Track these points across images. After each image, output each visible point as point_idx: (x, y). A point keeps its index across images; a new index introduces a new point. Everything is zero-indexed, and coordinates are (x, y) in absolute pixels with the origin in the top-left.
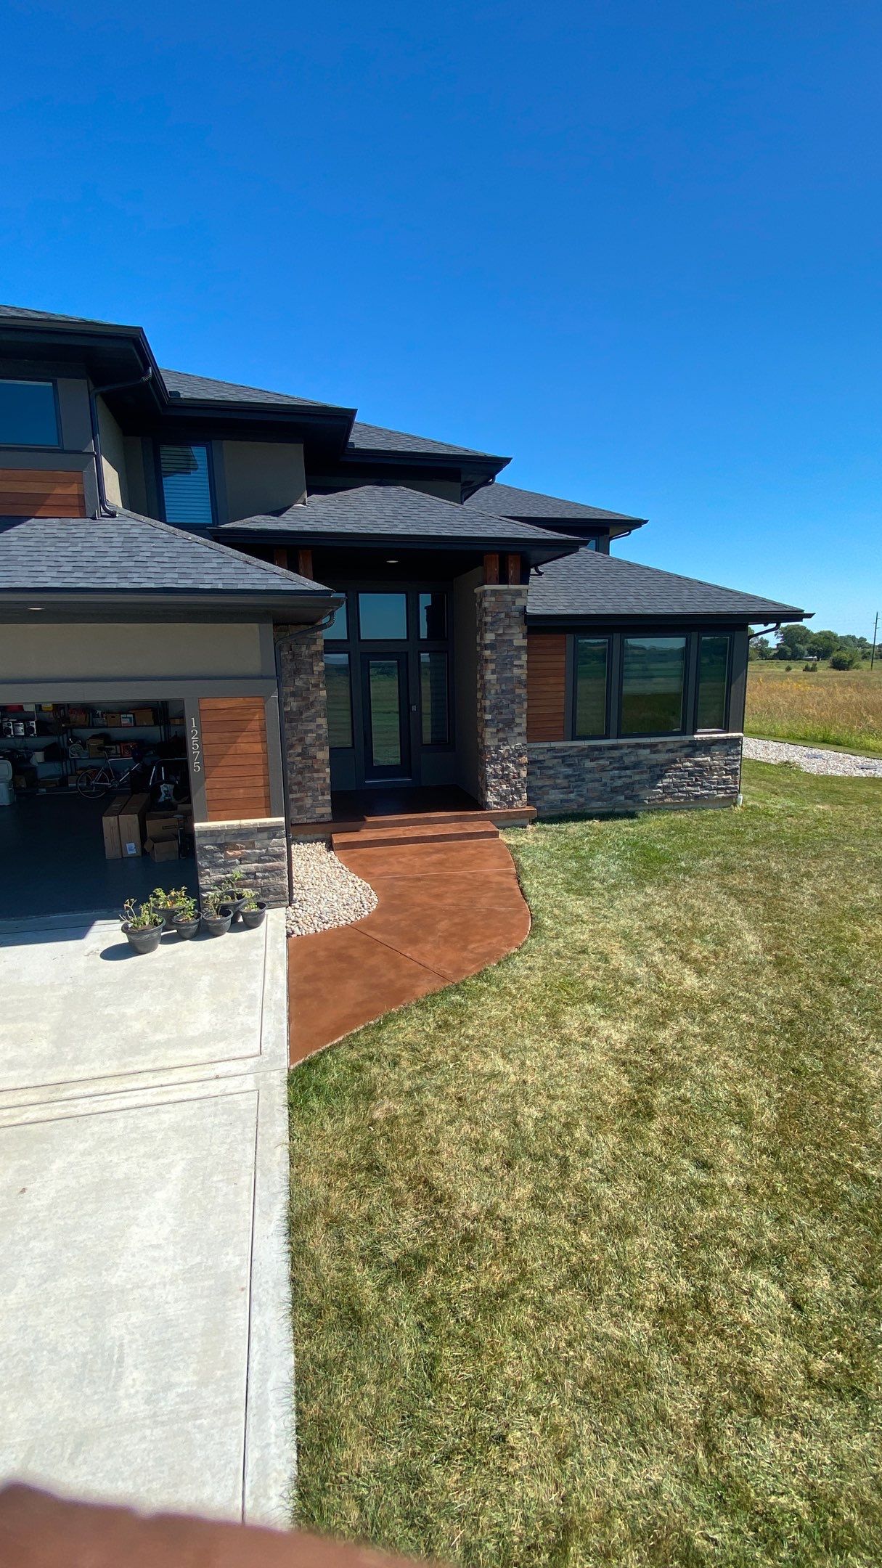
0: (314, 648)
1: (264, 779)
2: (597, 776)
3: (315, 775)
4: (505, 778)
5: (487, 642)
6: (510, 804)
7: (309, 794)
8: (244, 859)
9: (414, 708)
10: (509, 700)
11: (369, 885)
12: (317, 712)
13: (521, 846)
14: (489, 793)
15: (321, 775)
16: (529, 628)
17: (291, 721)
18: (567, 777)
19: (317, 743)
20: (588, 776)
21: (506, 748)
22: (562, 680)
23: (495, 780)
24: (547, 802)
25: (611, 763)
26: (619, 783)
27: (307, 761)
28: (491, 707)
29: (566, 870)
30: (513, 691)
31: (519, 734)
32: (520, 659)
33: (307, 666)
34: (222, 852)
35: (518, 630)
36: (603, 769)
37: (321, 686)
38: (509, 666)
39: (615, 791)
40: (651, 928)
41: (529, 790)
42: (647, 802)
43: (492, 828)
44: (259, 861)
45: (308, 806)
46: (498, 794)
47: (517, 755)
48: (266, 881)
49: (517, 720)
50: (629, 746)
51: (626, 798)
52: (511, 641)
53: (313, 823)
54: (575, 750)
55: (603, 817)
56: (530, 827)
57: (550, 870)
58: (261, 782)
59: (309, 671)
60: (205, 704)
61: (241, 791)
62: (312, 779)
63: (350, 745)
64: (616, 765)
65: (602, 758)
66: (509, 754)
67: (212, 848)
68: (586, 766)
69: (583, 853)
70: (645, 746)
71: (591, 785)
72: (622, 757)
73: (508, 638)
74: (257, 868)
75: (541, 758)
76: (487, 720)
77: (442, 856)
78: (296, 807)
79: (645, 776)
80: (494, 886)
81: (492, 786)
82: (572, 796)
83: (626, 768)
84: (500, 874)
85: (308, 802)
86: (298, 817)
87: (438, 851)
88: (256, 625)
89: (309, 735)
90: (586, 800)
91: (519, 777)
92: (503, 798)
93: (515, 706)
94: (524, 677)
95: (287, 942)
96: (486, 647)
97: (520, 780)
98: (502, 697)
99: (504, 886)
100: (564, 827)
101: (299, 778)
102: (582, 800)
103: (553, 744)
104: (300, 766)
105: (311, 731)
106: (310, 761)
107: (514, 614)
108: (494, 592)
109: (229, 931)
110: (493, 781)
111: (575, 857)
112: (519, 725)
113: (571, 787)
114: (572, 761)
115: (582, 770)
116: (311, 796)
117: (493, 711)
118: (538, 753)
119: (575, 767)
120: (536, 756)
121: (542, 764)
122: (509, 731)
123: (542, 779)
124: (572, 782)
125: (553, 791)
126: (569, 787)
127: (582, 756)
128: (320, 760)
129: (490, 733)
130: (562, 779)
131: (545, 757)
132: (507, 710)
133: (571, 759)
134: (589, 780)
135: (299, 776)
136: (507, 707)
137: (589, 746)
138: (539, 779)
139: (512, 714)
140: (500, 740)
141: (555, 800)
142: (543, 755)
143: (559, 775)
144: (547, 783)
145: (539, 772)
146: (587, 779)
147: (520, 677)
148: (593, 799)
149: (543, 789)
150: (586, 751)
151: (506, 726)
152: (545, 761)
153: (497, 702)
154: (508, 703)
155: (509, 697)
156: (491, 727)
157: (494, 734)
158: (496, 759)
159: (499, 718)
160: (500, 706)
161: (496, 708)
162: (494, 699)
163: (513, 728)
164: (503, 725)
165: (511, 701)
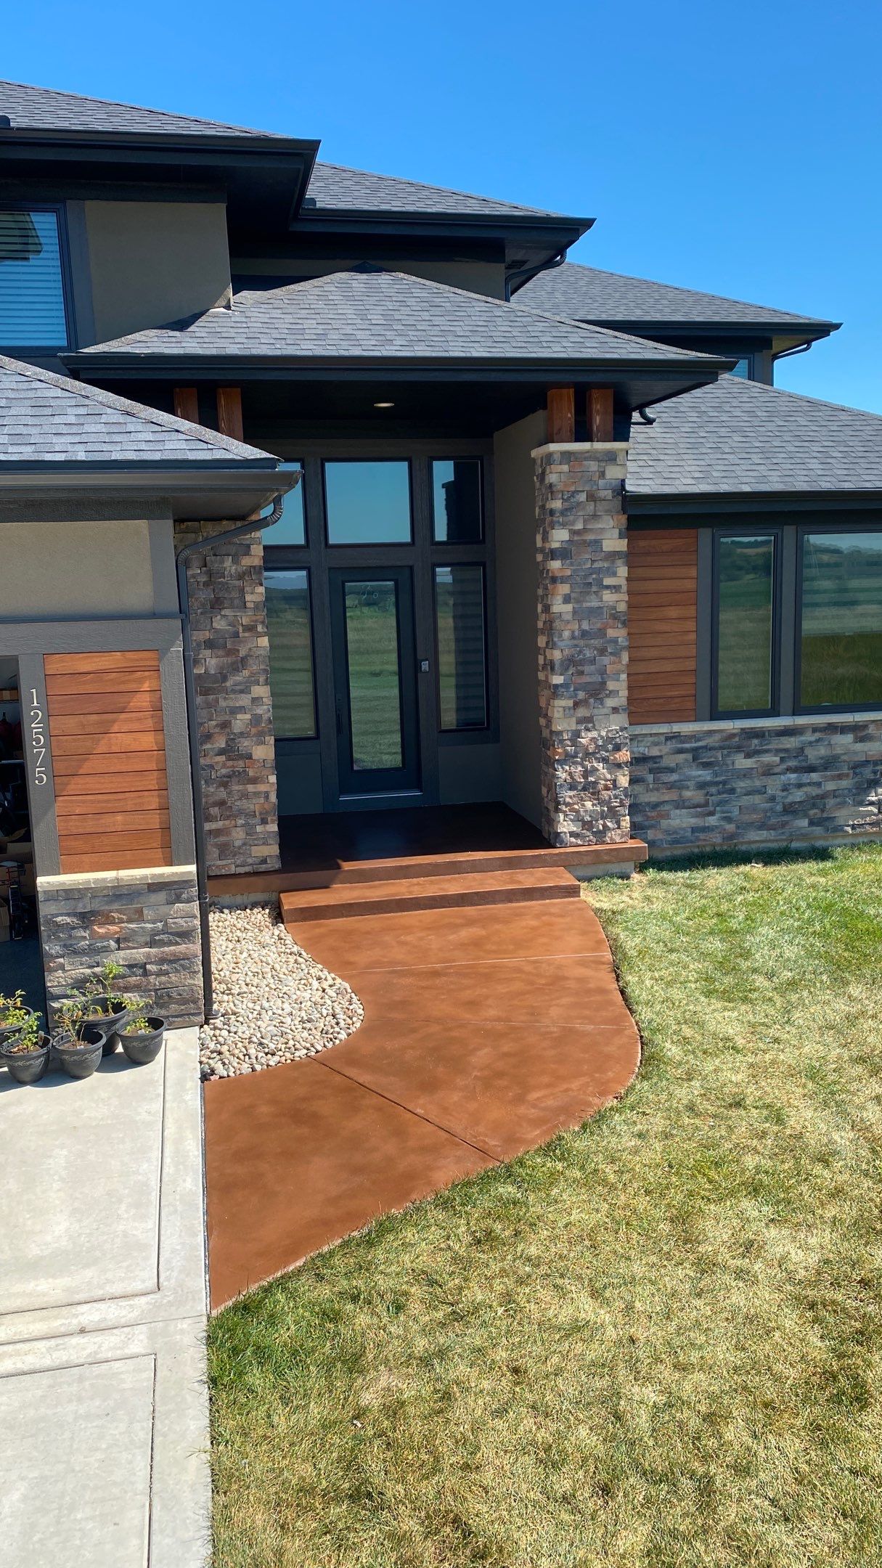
0: (246, 561)
1: (159, 796)
2: (758, 783)
3: (251, 788)
4: (590, 789)
5: (555, 545)
6: (600, 835)
7: (240, 822)
8: (126, 940)
9: (425, 666)
10: (596, 648)
11: (347, 986)
12: (253, 674)
13: (621, 913)
14: (561, 816)
15: (262, 788)
16: (631, 519)
17: (206, 692)
18: (702, 786)
19: (254, 731)
20: (741, 785)
21: (590, 735)
22: (691, 611)
23: (571, 793)
24: (667, 832)
25: (782, 759)
26: (798, 795)
27: (235, 763)
28: (562, 662)
29: (704, 955)
30: (601, 633)
31: (615, 710)
32: (614, 574)
33: (235, 594)
34: (85, 928)
35: (611, 523)
36: (768, 772)
37: (260, 628)
38: (594, 589)
39: (790, 810)
40: (861, 1060)
41: (634, 809)
42: (849, 829)
43: (567, 879)
44: (152, 944)
45: (238, 843)
46: (578, 819)
47: (610, 747)
48: (163, 979)
49: (611, 685)
50: (815, 730)
51: (812, 823)
52: (598, 542)
53: (246, 873)
54: (717, 737)
55: (771, 857)
56: (636, 877)
57: (674, 956)
58: (153, 801)
59: (236, 602)
60: (56, 665)
61: (119, 818)
62: (245, 795)
63: (311, 733)
64: (792, 763)
65: (767, 751)
66: (598, 746)
67: (69, 920)
68: (737, 766)
69: (734, 924)
70: (843, 729)
71: (746, 801)
72: (802, 749)
73: (590, 537)
74: (148, 955)
75: (655, 752)
76: (556, 686)
77: (476, 931)
78: (216, 845)
79: (845, 783)
80: (572, 984)
81: (567, 804)
82: (712, 821)
83: (812, 769)
84: (583, 963)
85: (238, 836)
86: (219, 863)
87: (470, 922)
88: (142, 524)
89: (239, 716)
90: (738, 827)
91: (615, 787)
92: (587, 825)
93: (606, 660)
94: (622, 607)
95: (203, 1089)
96: (553, 554)
97: (617, 792)
98: (582, 643)
99: (591, 986)
100: (698, 876)
101: (222, 794)
102: (731, 827)
103: (677, 728)
104: (224, 771)
105: (242, 709)
106: (241, 763)
107: (602, 494)
108: (567, 456)
109: (101, 1069)
110: (567, 795)
111: (721, 931)
112: (613, 693)
113: (710, 804)
114: (711, 757)
115: (730, 774)
116: (243, 826)
117: (567, 669)
118: (648, 744)
119: (716, 768)
120: (647, 749)
121: (656, 763)
122: (596, 704)
123: (657, 790)
124: (712, 795)
125: (678, 811)
126: (706, 804)
127: (729, 747)
128: (258, 761)
129: (561, 709)
130: (694, 790)
131: (660, 751)
132: (593, 668)
133: (710, 754)
134: (744, 791)
135: (222, 789)
136: (593, 661)
137: (742, 729)
138: (651, 791)
139: (602, 674)
140: (579, 722)
141: (680, 829)
142: (657, 747)
143: (689, 783)
144: (667, 798)
145: (650, 778)
146: (739, 790)
147: (615, 608)
148: (750, 825)
149: (659, 809)
150: (737, 739)
151: (591, 696)
152: (661, 757)
153: (574, 654)
154: (594, 654)
155: (596, 643)
156: (563, 699)
157: (568, 711)
158: (572, 757)
159: (577, 682)
160: (580, 660)
161: (572, 663)
162: (568, 647)
163: (603, 700)
164: (586, 694)
165: (598, 650)
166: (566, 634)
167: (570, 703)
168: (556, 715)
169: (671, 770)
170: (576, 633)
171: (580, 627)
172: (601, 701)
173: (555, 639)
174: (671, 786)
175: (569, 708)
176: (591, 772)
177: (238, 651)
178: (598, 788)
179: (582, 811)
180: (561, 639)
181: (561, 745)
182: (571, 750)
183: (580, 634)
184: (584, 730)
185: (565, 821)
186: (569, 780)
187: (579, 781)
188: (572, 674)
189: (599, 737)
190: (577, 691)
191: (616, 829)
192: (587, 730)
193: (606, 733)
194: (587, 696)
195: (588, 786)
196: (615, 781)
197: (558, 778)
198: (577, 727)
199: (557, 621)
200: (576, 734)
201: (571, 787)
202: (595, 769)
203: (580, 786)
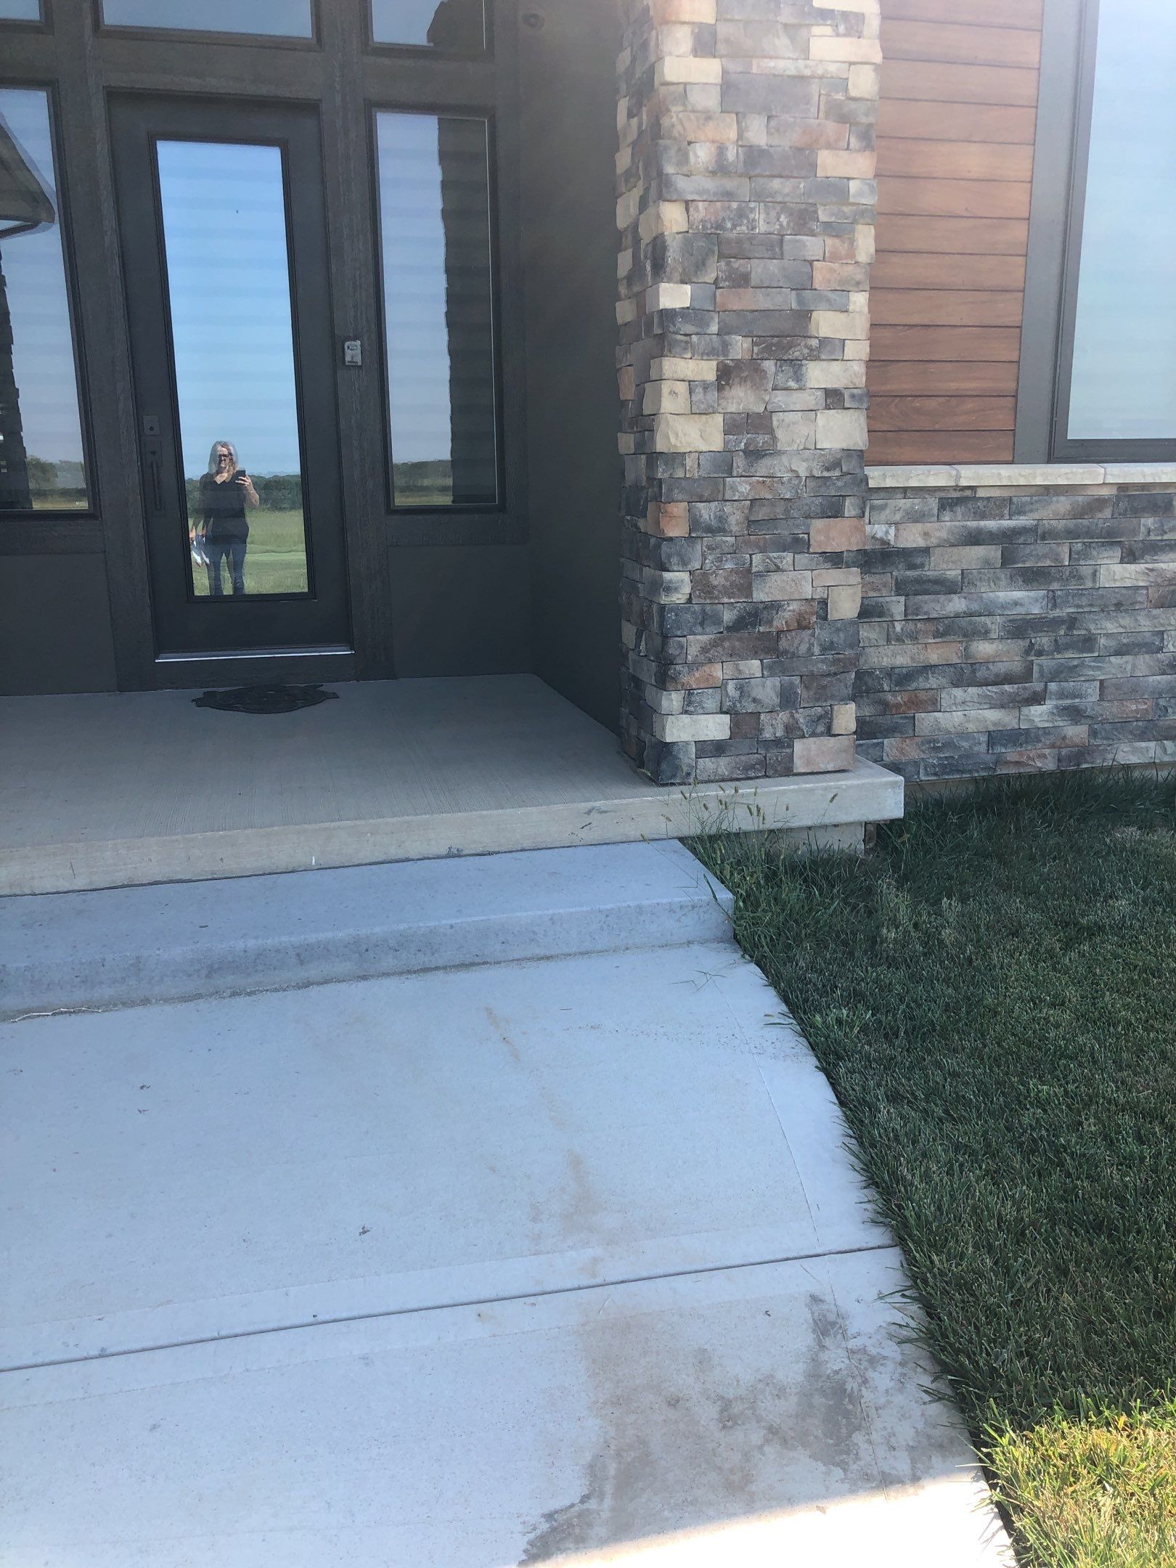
2: (1145, 624)
4: (757, 622)
9: (353, 352)
10: (784, 208)
14: (676, 697)
18: (1020, 629)
20: (1109, 628)
23: (705, 636)
24: (932, 744)
28: (688, 241)
30: (803, 160)
31: (833, 398)
46: (721, 707)
49: (825, 323)
54: (1063, 504)
68: (1104, 581)
71: (1117, 667)
75: (912, 537)
76: (669, 317)
81: (692, 666)
90: (1093, 733)
93: (813, 246)
94: (864, 84)
97: (826, 635)
98: (743, 188)
102: (1076, 732)
103: (969, 475)
110: (693, 641)
112: (829, 349)
113: (1036, 675)
114: (1045, 556)
115: (1084, 601)
117: (700, 265)
118: (898, 517)
119: (1055, 586)
120: (892, 531)
121: (912, 567)
122: (781, 379)
123: (914, 637)
124: (1040, 653)
125: (958, 693)
126: (1027, 676)
127: (1089, 533)
129: (682, 388)
130: (1001, 638)
131: (926, 534)
132: (773, 265)
133: (1041, 548)
134: (1112, 643)
136: (775, 246)
137: (1122, 487)
138: (899, 640)
139: (799, 289)
140: (732, 427)
141: (964, 735)
142: (919, 526)
143: (987, 620)
144: (934, 657)
145: (897, 606)
146: (1103, 641)
147: (843, 84)
148: (1122, 728)
149: (914, 685)
150: (1107, 513)
151: (768, 352)
152: (926, 551)
153: (724, 219)
154: (781, 225)
155: (786, 190)
156: (689, 355)
157: (702, 394)
158: (710, 530)
159: (730, 307)
160: (739, 241)
161: (716, 248)
162: (704, 198)
163: (801, 365)
164: (754, 344)
165: (791, 214)
166: (702, 154)
167: (706, 370)
168: (667, 405)
169: (949, 588)
170: (731, 155)
171: (740, 135)
172: (796, 367)
173: (669, 169)
174: (946, 628)
175: (706, 386)
176: (760, 575)
178: (779, 623)
179: (731, 687)
180: (685, 170)
181: (680, 497)
182: (706, 512)
183: (742, 157)
184: (744, 451)
185: (686, 712)
186: (699, 596)
187: (726, 600)
188: (716, 282)
189: (787, 476)
190: (728, 333)
191: (822, 734)
192: (754, 454)
193: (805, 465)
194: (756, 349)
195: (752, 617)
196: (824, 603)
197: (668, 590)
198: (726, 443)
199: (674, 109)
200: (724, 463)
201: (705, 619)
202: (773, 567)
203: (728, 616)
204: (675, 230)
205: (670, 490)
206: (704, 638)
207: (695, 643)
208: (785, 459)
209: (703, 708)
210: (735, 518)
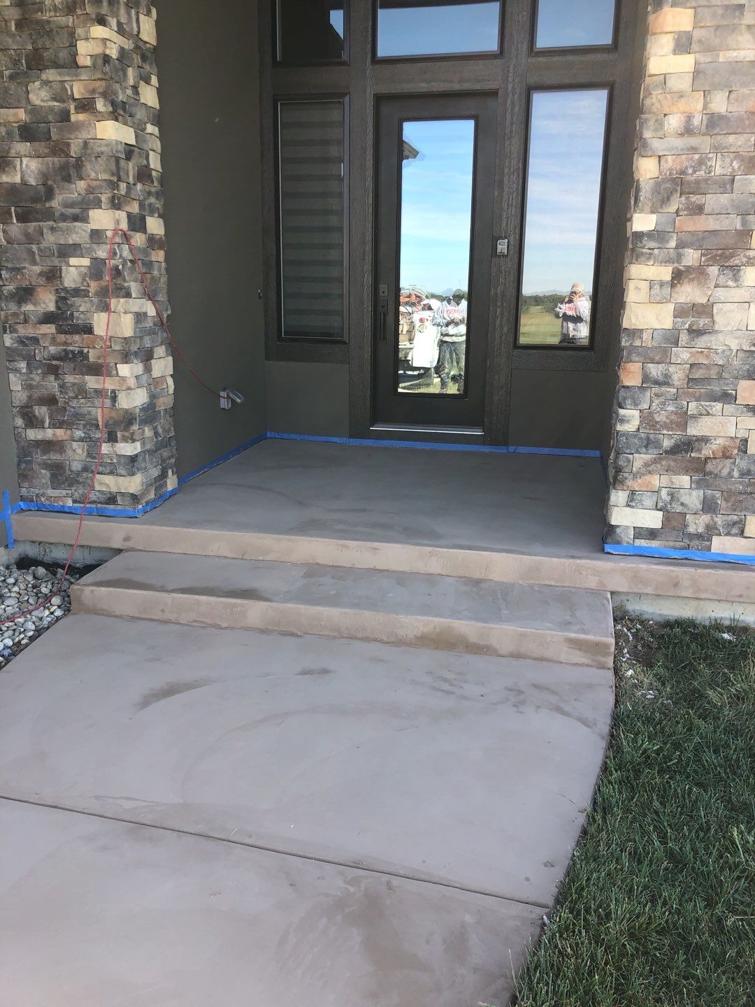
4: (689, 450)
9: (502, 247)
14: (623, 494)
15: (109, 384)
19: (93, 286)
23: (648, 455)
27: (69, 338)
28: (658, 184)
33: (61, 42)
45: (77, 466)
46: (657, 505)
47: (744, 371)
59: (63, 56)
66: (715, 366)
76: (639, 236)
81: (636, 474)
85: (77, 455)
89: (73, 261)
91: (744, 453)
92: (674, 520)
97: (744, 464)
104: (52, 349)
106: (77, 339)
116: (81, 440)
117: (666, 200)
128: (101, 337)
132: (724, 199)
135: (52, 378)
136: (727, 184)
140: (680, 312)
151: (714, 260)
153: (686, 168)
154: (733, 169)
155: (740, 143)
156: (652, 263)
157: (658, 290)
158: (657, 383)
159: (686, 229)
160: (697, 182)
161: (679, 188)
162: (673, 153)
163: (739, 270)
164: (702, 255)
165: (742, 160)
166: (674, 122)
167: (665, 273)
168: (633, 296)
170: (696, 121)
171: (705, 107)
172: (735, 271)
173: (647, 134)
175: (662, 284)
176: (694, 417)
177: (68, 145)
178: (707, 451)
179: (664, 493)
180: (660, 134)
181: (637, 359)
182: (655, 370)
183: (705, 123)
184: (688, 330)
185: (629, 506)
186: (645, 428)
187: (665, 432)
188: (677, 212)
189: (721, 348)
190: (683, 248)
191: (736, 535)
192: (695, 333)
193: (737, 341)
194: (703, 259)
195: (686, 446)
196: (745, 441)
197: (622, 421)
198: (674, 323)
199: (654, 93)
200: (672, 339)
201: (648, 444)
202: (705, 412)
203: (667, 443)
204: (648, 177)
205: (630, 354)
206: (647, 457)
207: (639, 460)
208: (721, 337)
209: (642, 504)
210: (678, 375)
